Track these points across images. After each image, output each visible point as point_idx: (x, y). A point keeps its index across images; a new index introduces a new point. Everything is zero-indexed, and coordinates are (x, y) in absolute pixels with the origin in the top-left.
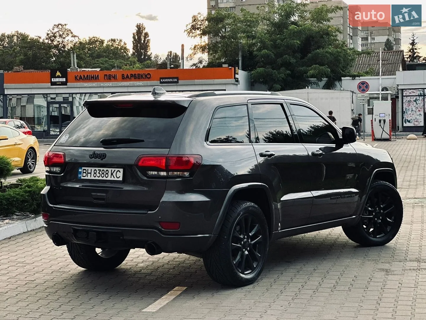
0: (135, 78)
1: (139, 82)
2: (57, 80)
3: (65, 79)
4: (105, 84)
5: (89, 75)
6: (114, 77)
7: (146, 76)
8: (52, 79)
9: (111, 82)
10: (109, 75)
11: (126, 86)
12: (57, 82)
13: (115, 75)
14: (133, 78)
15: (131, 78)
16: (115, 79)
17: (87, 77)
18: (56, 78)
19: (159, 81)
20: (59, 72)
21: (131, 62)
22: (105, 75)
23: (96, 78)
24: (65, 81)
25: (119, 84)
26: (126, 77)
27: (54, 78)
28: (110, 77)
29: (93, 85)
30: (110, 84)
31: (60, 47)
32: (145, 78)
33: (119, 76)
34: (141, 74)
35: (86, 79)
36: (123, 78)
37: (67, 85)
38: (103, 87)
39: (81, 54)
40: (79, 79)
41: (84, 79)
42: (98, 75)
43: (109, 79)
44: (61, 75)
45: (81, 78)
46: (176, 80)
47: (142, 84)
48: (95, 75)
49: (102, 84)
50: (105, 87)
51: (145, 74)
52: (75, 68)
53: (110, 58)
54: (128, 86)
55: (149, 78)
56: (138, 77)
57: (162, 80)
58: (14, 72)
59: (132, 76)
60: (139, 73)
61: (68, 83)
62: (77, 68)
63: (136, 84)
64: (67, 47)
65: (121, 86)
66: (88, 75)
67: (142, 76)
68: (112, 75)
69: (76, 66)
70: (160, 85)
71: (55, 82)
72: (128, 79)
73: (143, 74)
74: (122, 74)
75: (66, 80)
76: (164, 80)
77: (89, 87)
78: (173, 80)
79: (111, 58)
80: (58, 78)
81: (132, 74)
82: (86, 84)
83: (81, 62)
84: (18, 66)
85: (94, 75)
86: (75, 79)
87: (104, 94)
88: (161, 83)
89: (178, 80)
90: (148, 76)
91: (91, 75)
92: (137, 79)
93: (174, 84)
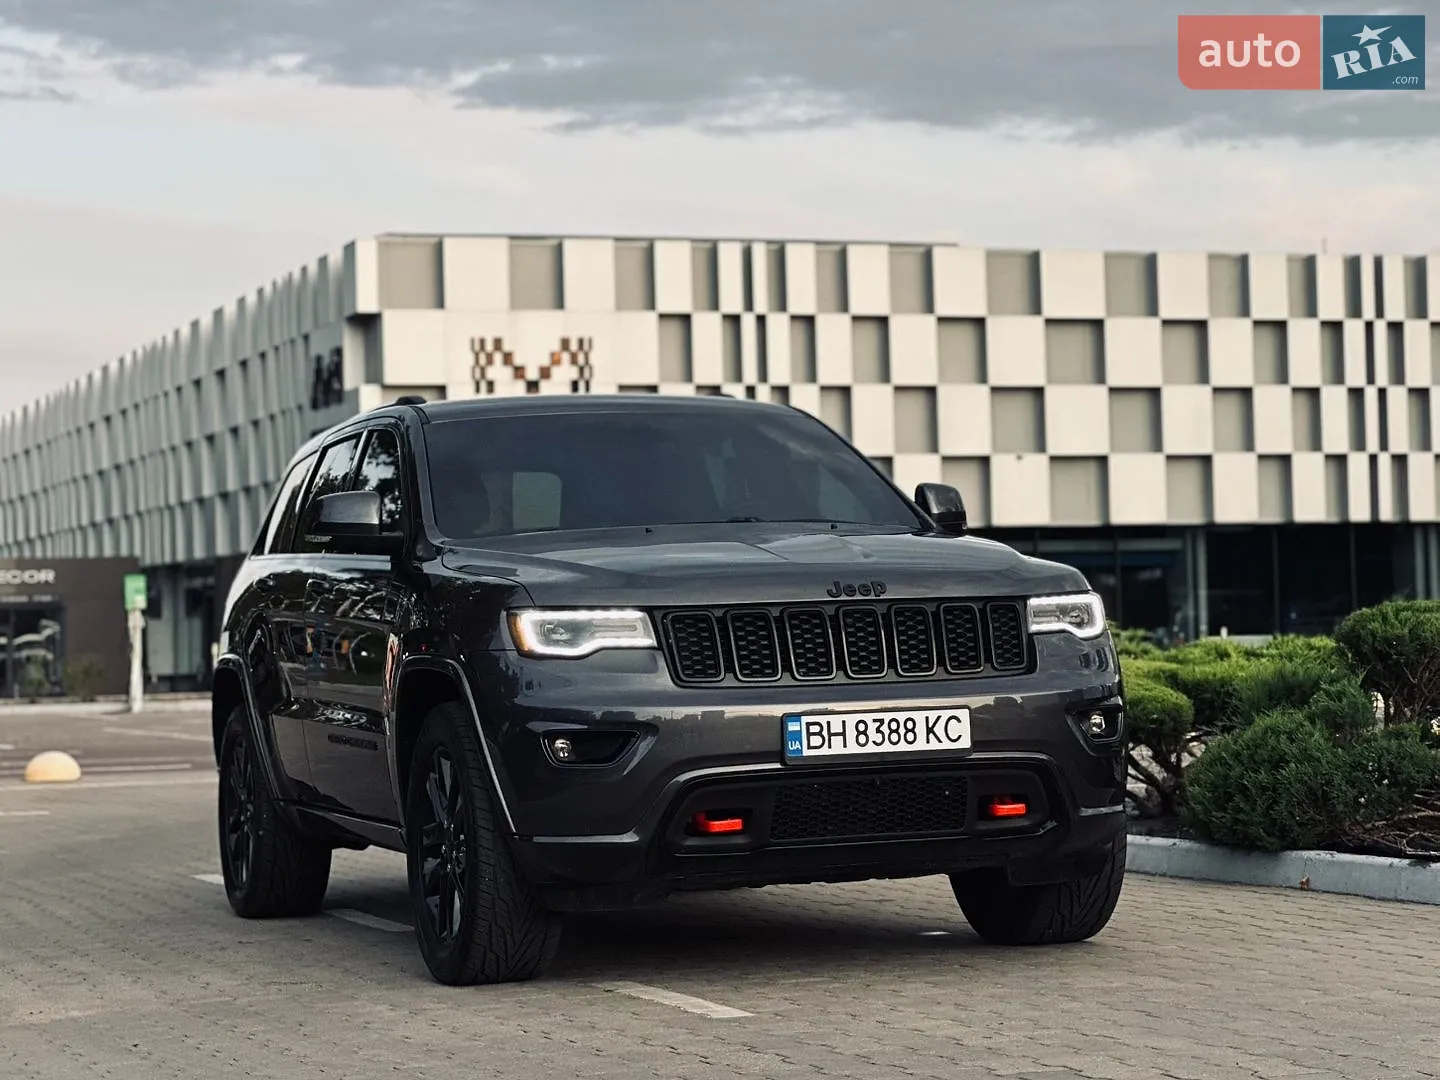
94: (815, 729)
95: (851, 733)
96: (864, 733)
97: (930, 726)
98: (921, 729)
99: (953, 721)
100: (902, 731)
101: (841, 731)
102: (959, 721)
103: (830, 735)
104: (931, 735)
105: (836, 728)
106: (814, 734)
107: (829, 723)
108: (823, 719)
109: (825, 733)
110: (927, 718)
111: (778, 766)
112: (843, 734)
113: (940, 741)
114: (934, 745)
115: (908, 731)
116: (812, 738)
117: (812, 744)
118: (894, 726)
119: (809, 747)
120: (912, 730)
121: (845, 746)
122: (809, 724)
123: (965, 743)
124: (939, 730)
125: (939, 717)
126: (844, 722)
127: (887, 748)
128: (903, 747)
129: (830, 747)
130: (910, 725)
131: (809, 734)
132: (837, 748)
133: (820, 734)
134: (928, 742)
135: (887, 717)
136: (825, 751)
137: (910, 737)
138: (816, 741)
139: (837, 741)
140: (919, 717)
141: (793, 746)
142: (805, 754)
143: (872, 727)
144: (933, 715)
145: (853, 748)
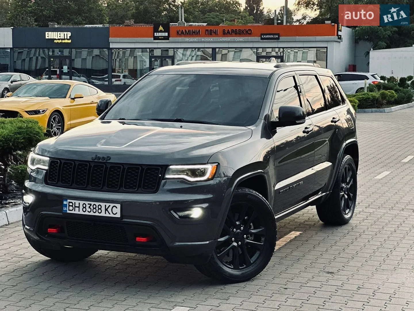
0: (235, 34)
1: (240, 38)
2: (160, 34)
3: (167, 33)
4: (206, 40)
5: (191, 30)
6: (215, 33)
7: (247, 32)
8: (155, 33)
9: (212, 38)
10: (210, 30)
11: (227, 42)
12: (160, 36)
13: (216, 30)
14: (234, 33)
15: (232, 34)
16: (216, 34)
17: (188, 32)
18: (159, 32)
19: (260, 37)
20: (161, 26)
21: (242, 16)
22: (206, 30)
23: (197, 33)
24: (167, 35)
25: (220, 40)
26: (227, 33)
27: (157, 32)
28: (211, 32)
29: (194, 40)
30: (211, 39)
31: (171, 1)
32: (246, 33)
33: (220, 31)
34: (242, 30)
35: (187, 34)
36: (223, 34)
37: (169, 40)
38: (204, 42)
39: (191, 8)
40: (181, 34)
41: (185, 34)
42: (200, 30)
43: (210, 34)
44: (163, 30)
45: (182, 32)
46: (277, 36)
47: (243, 39)
48: (197, 30)
49: (203, 39)
50: (206, 42)
51: (246, 29)
52: (182, 22)
53: (221, 12)
54: (228, 42)
55: (250, 34)
56: (239, 33)
57: (263, 36)
58: (125, 25)
59: (233, 32)
60: (240, 29)
61: (170, 38)
62: (184, 22)
63: (236, 39)
64: (177, 2)
65: (222, 42)
66: (189, 30)
67: (243, 32)
68: (213, 30)
69: (184, 20)
70: (261, 41)
71: (157, 36)
72: (229, 35)
73: (244, 29)
74: (224, 30)
75: (169, 34)
76: (264, 36)
77: (190, 42)
78: (274, 36)
79: (223, 13)
80: (161, 32)
81: (233, 30)
82: (187, 39)
83: (190, 16)
84: (129, 20)
85: (195, 30)
86: (177, 34)
87: (205, 49)
88: (262, 39)
89: (279, 36)
90: (249, 32)
91: (193, 30)
92: (238, 35)
93: (275, 41)
94: (71, 204)
95: (81, 207)
96: (85, 208)
97: (106, 208)
98: (103, 209)
99: (114, 208)
100: (97, 209)
101: (78, 206)
102: (117, 208)
103: (75, 207)
104: (107, 211)
105: (77, 205)
106: (71, 206)
107: (75, 203)
108: (73, 201)
109: (74, 206)
110: (105, 205)
111: (61, 214)
112: (79, 207)
113: (110, 214)
114: (107, 215)
115: (99, 209)
116: (70, 207)
117: (70, 209)
118: (95, 206)
119: (69, 210)
120: (100, 209)
121: (79, 211)
122: (69, 202)
123: (118, 215)
124: (110, 210)
125: (110, 206)
126: (79, 203)
127: (92, 214)
128: (97, 214)
129: (75, 211)
130: (100, 207)
131: (69, 206)
132: (77, 212)
133: (72, 206)
134: (105, 213)
135: (93, 203)
136: (73, 212)
137: (100, 211)
138: (71, 208)
139: (77, 209)
140: (103, 204)
141: (65, 209)
142: (68, 212)
143: (88, 206)
144: (108, 205)
145: (81, 212)
